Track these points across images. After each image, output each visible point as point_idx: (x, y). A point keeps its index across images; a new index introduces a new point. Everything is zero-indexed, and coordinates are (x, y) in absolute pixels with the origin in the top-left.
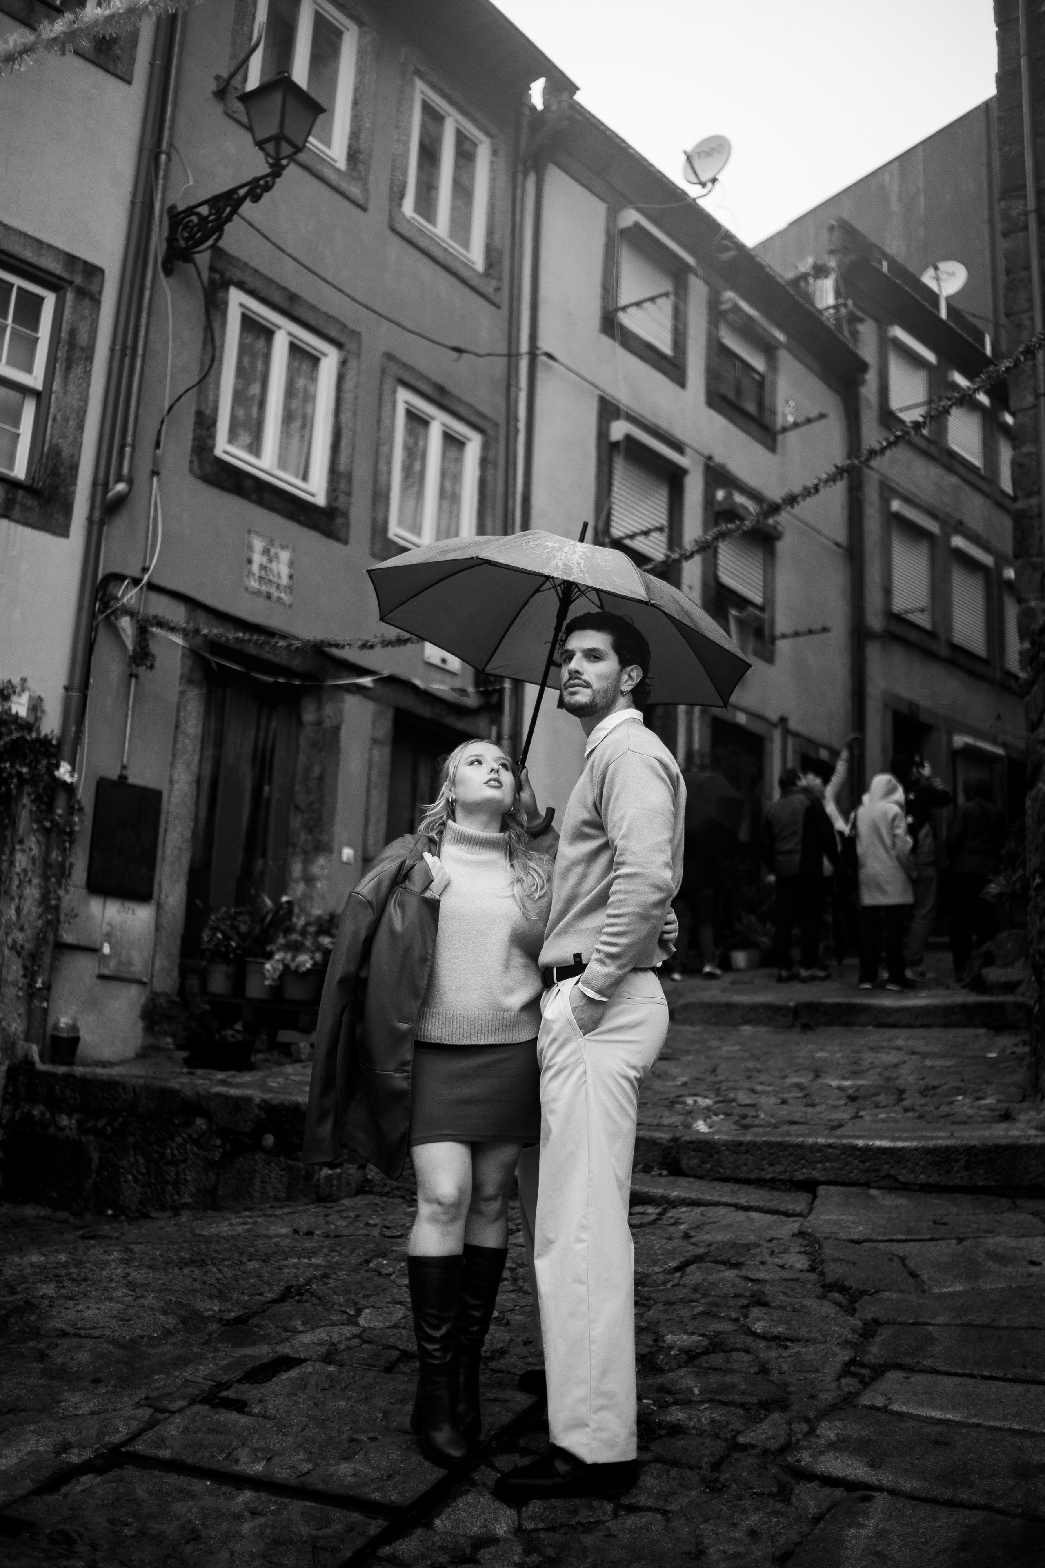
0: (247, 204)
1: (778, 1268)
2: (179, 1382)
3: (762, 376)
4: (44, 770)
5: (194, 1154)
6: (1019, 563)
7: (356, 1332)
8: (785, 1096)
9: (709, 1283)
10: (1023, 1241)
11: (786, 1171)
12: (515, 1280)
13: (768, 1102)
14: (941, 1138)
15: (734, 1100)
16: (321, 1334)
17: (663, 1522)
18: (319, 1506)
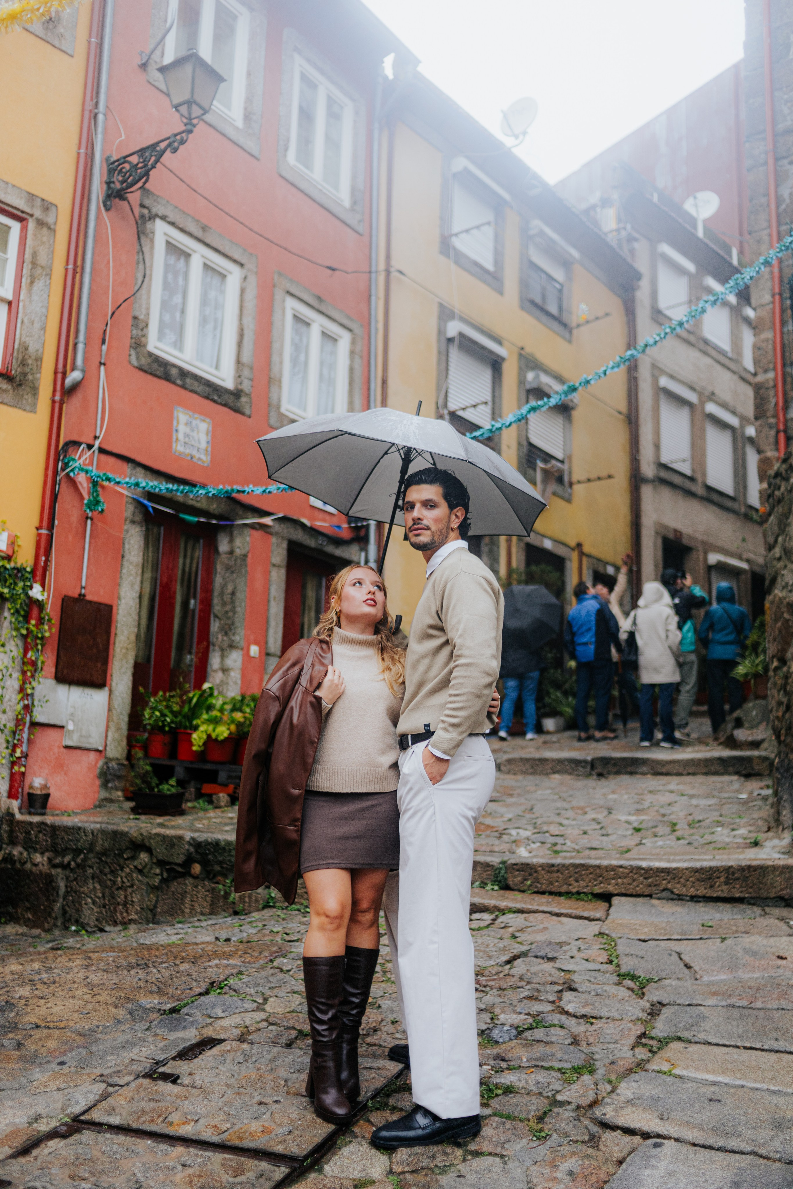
0: (168, 153)
1: (584, 961)
2: (127, 1061)
3: (562, 285)
4: (21, 591)
5: (139, 881)
6: (758, 423)
7: (264, 1017)
8: (586, 828)
9: (532, 974)
10: (772, 940)
11: (587, 886)
12: (384, 972)
13: (573, 832)
14: (705, 860)
15: (547, 832)
16: (236, 1020)
17: (502, 1165)
18: (236, 1157)
